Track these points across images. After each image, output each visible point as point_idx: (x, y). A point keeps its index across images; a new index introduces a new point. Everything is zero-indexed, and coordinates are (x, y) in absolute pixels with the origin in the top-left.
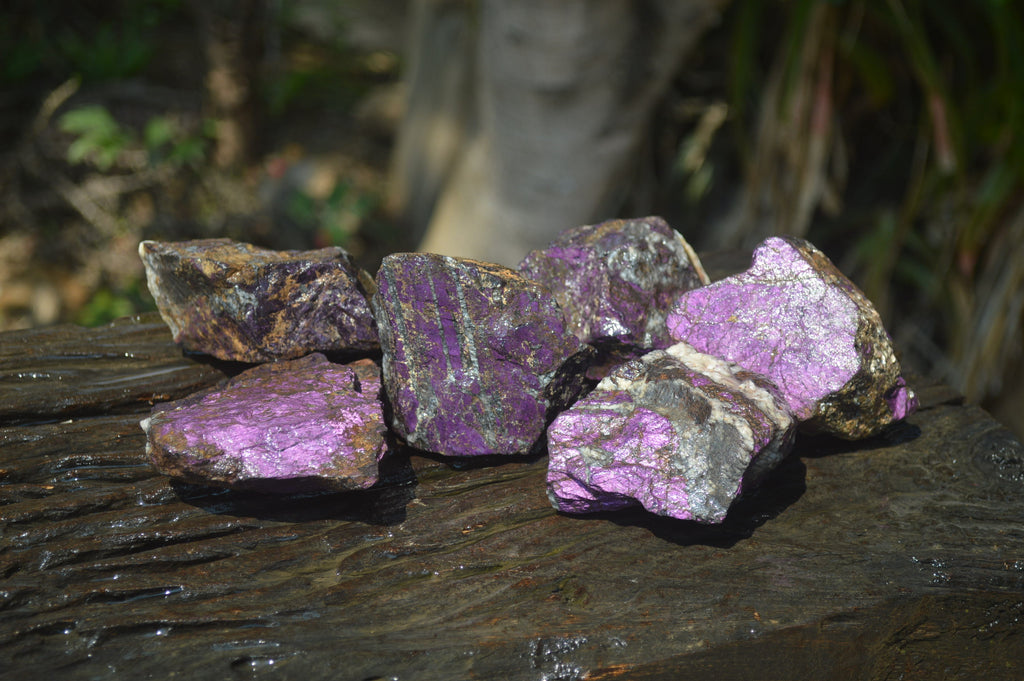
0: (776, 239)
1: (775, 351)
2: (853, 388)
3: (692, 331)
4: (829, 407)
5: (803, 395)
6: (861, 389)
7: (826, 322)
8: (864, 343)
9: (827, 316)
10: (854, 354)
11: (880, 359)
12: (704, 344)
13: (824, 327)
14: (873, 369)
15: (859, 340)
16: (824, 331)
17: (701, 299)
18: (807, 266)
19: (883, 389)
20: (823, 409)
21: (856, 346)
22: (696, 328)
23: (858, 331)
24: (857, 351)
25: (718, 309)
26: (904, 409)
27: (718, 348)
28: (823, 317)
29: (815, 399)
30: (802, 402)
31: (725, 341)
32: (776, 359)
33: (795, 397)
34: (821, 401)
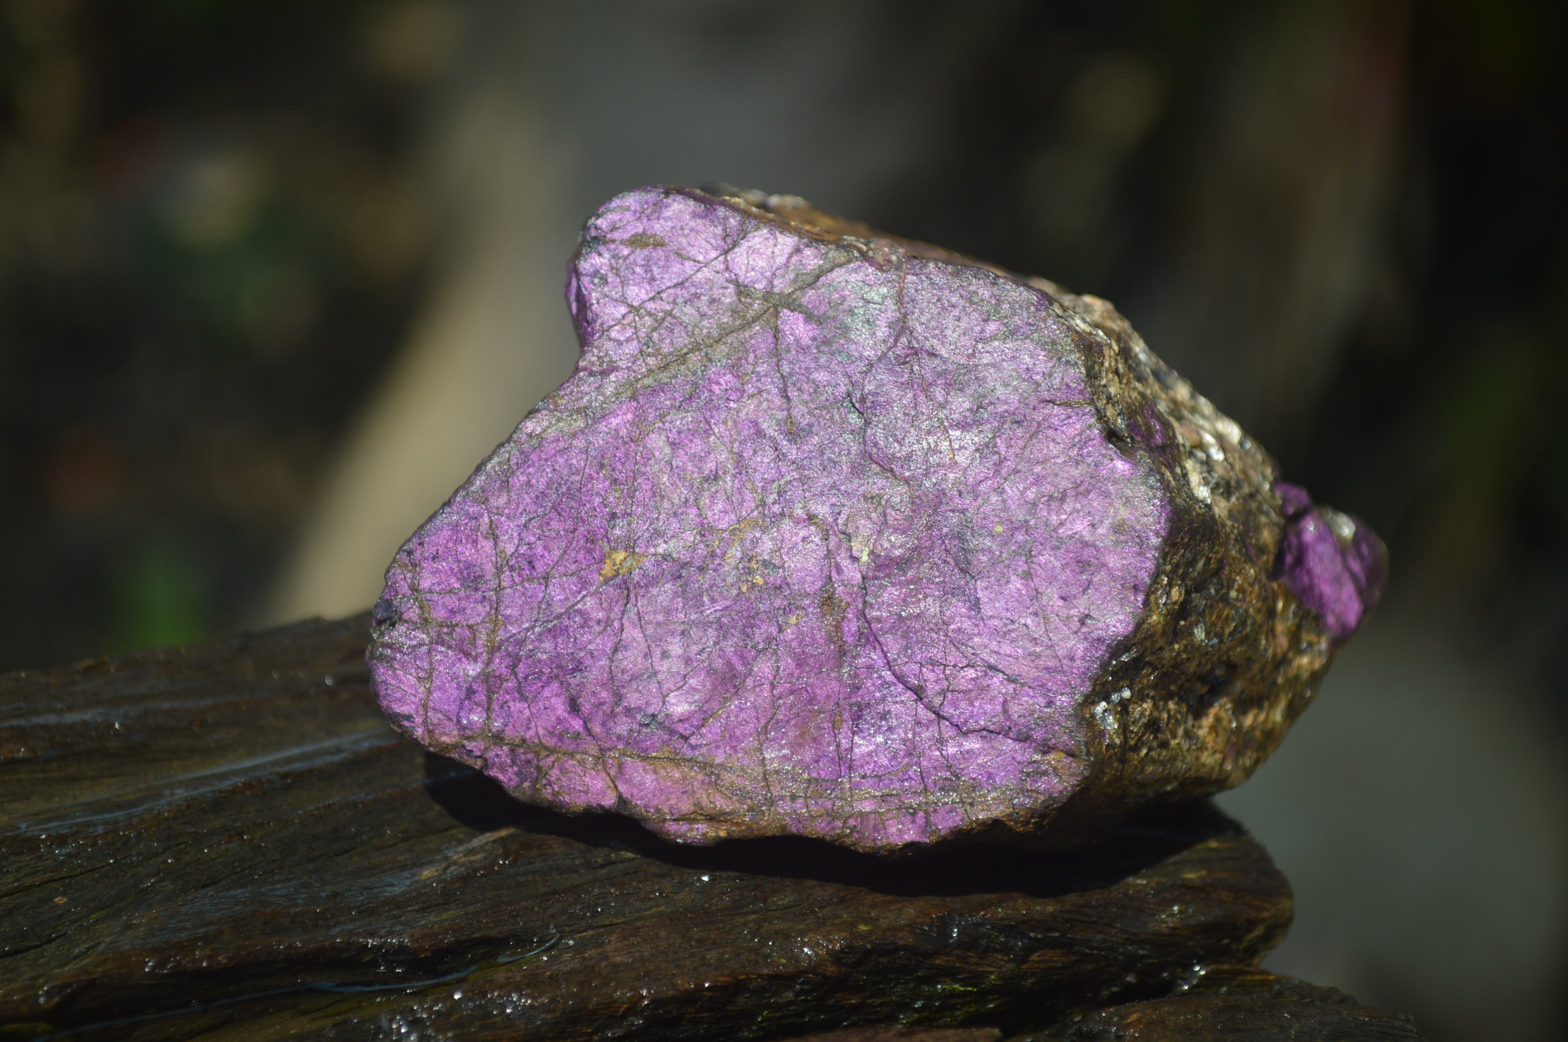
0: (632, 200)
1: (828, 601)
2: (1176, 594)
3: (489, 680)
4: (1124, 705)
5: (1015, 710)
6: (1199, 586)
7: (961, 404)
8: (1130, 413)
9: (953, 384)
10: (1121, 465)
11: (1201, 446)
12: (560, 707)
13: (964, 426)
14: (1203, 492)
15: (1110, 412)
16: (972, 438)
17: (467, 552)
18: (787, 242)
19: (1262, 550)
20: (1112, 723)
21: (1111, 435)
22: (499, 665)
23: (1092, 375)
24: (1126, 452)
25: (548, 558)
26: (1348, 590)
27: (619, 697)
28: (939, 394)
29: (1063, 700)
30: (1024, 738)
31: (630, 660)
32: (852, 626)
33: (986, 733)
34: (1090, 700)
